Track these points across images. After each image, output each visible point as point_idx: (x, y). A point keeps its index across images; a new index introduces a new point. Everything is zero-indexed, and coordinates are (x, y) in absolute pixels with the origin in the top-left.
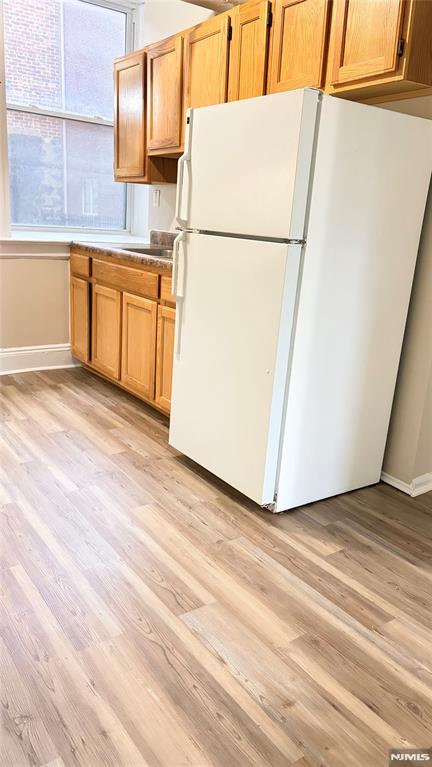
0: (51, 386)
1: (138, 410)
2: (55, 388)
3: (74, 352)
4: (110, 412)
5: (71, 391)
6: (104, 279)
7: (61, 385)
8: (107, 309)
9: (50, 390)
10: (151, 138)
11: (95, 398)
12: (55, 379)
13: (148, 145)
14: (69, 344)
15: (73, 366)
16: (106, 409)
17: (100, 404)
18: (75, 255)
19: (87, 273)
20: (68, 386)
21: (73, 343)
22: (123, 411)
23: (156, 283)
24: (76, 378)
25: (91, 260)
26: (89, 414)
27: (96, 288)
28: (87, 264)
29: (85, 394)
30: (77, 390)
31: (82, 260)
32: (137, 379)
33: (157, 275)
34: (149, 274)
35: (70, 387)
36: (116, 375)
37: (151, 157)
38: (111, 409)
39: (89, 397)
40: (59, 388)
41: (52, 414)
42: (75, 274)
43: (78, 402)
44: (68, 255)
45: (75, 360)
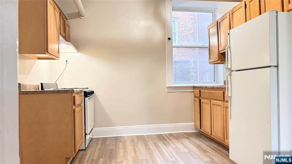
0: (186, 138)
1: (218, 147)
2: (187, 138)
3: (195, 126)
4: (207, 147)
5: (193, 139)
6: (204, 97)
7: (190, 137)
8: (206, 107)
9: (185, 139)
10: (221, 47)
11: (202, 142)
12: (188, 135)
13: (220, 50)
14: (193, 123)
15: (195, 131)
16: (206, 146)
17: (203, 144)
18: (195, 90)
19: (199, 96)
20: (192, 138)
21: (195, 122)
22: (212, 147)
23: (223, 95)
24: (196, 135)
25: (200, 91)
26: (198, 147)
27: (202, 100)
28: (199, 93)
29: (198, 141)
30: (196, 139)
31: (197, 91)
32: (217, 134)
33: (223, 92)
34: (220, 92)
35: (193, 138)
36: (210, 133)
37: (221, 53)
38: (208, 146)
39: (199, 141)
40: (189, 138)
41: (185, 146)
42: (195, 97)
43: (195, 143)
44: (193, 90)
45: (196, 129)
